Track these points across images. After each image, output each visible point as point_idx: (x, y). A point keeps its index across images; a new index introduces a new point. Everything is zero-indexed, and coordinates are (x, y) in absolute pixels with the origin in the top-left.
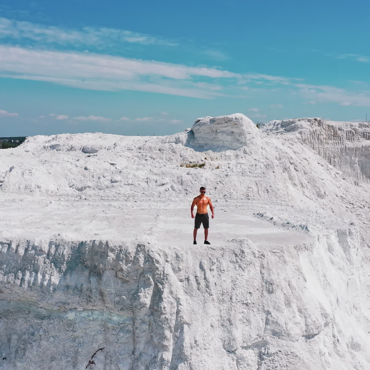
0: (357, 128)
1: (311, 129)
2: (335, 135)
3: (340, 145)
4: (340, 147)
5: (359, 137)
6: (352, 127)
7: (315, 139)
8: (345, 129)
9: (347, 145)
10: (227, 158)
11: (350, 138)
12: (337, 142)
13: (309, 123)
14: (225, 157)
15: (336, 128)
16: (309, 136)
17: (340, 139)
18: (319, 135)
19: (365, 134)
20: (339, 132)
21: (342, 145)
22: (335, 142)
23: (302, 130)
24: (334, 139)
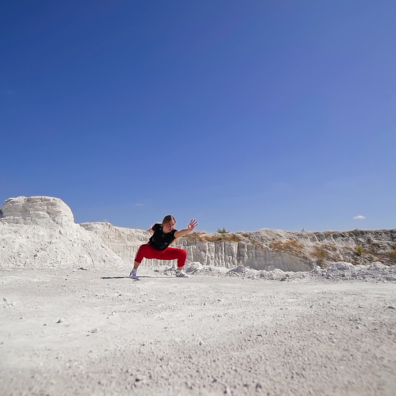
0: (134, 232)
1: (104, 231)
2: (120, 236)
3: (123, 244)
4: (123, 245)
5: (135, 239)
6: (131, 232)
7: (106, 237)
8: (126, 233)
9: (128, 244)
10: (40, 237)
11: (130, 239)
12: (121, 241)
13: (102, 226)
14: (38, 236)
15: (120, 231)
16: (102, 235)
17: (123, 239)
18: (109, 235)
19: (139, 237)
20: (122, 235)
21: (125, 244)
22: (119, 241)
23: (97, 230)
24: (119, 239)
